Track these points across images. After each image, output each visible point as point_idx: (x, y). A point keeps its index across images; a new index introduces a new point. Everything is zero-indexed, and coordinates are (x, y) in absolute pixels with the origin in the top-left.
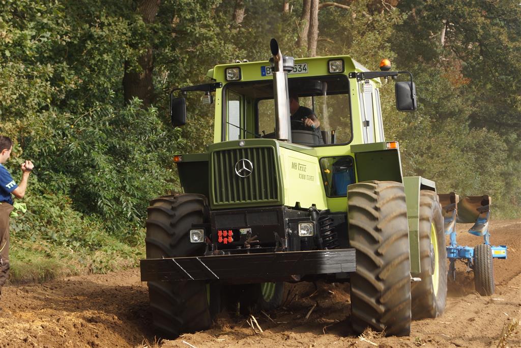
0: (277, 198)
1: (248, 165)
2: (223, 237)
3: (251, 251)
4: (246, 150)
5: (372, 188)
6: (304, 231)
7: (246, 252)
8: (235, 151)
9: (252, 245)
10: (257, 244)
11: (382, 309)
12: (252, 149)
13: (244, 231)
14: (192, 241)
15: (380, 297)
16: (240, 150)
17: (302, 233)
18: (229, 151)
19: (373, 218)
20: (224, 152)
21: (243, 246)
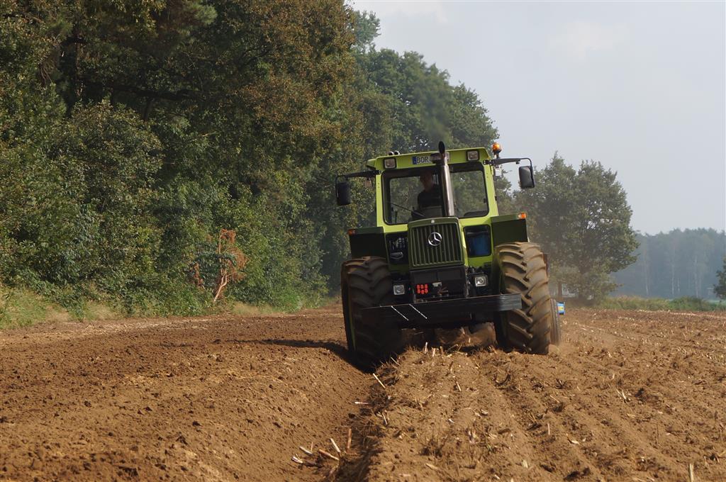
0: (460, 259)
1: (437, 237)
2: (421, 290)
3: (442, 298)
4: (436, 226)
5: (516, 249)
6: (480, 282)
7: (439, 299)
8: (427, 227)
9: (443, 294)
10: (447, 293)
11: (531, 336)
12: (440, 225)
13: (436, 285)
14: (395, 294)
15: (530, 328)
16: (432, 226)
17: (478, 284)
18: (423, 227)
19: (522, 271)
20: (419, 228)
21: (436, 295)
